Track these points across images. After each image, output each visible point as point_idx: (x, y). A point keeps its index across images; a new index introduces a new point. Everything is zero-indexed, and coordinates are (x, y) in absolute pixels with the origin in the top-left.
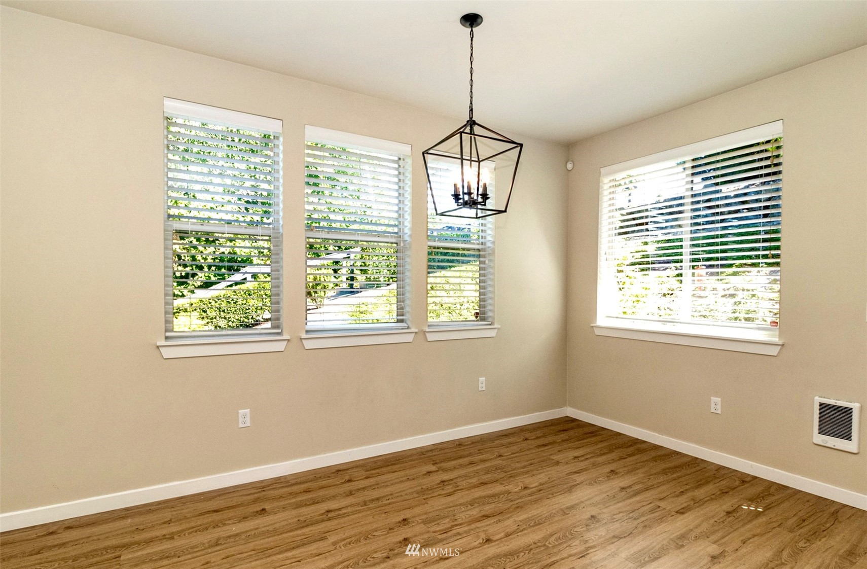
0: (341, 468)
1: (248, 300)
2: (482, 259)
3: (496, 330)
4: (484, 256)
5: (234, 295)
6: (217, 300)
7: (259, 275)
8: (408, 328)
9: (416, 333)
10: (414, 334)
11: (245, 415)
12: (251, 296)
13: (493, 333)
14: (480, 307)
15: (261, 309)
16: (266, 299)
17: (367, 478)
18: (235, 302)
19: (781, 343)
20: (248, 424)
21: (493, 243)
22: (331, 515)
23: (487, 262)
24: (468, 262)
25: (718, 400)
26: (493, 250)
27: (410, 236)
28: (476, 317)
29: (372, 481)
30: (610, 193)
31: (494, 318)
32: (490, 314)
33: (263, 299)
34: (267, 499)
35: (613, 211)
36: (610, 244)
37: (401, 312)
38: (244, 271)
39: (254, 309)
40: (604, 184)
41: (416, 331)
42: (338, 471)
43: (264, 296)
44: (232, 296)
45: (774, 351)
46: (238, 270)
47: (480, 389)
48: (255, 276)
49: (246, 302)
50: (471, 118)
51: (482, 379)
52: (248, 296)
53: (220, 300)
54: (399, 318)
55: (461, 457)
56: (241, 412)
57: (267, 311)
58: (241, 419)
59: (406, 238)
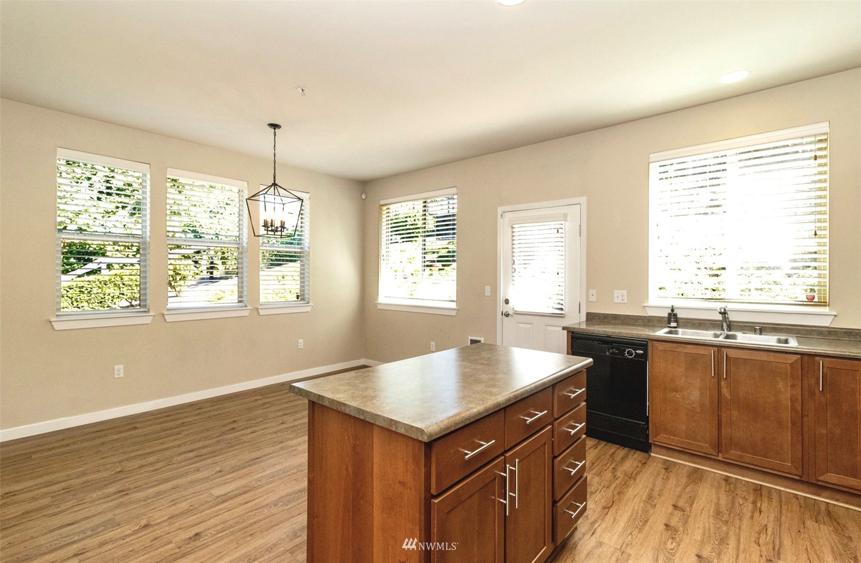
0: (193, 403)
1: (104, 288)
2: (301, 259)
3: (311, 307)
4: (303, 257)
5: (88, 284)
6: (69, 290)
7: (113, 265)
8: (246, 306)
9: (154, 316)
10: (152, 317)
11: (120, 370)
12: (107, 286)
13: (308, 309)
14: (301, 291)
15: (118, 297)
16: (123, 288)
17: (212, 406)
18: (89, 291)
19: (457, 308)
20: (122, 375)
21: (309, 248)
22: (184, 424)
23: (304, 261)
24: (295, 261)
25: (434, 343)
26: (309, 252)
27: (247, 243)
28: (298, 298)
29: (215, 407)
30: (387, 217)
31: (309, 299)
32: (307, 296)
33: (120, 288)
34: (137, 422)
35: (389, 228)
36: (388, 250)
37: (240, 296)
38: (99, 262)
39: (110, 298)
40: (383, 211)
41: (154, 314)
42: (191, 405)
43: (121, 285)
44: (86, 286)
45: (454, 313)
46: (91, 261)
47: (299, 348)
48: (109, 266)
49: (102, 291)
50: (275, 181)
51: (301, 341)
52: (104, 286)
53: (72, 290)
54: (240, 299)
55: (281, 391)
56: (116, 367)
57: (124, 300)
58: (116, 372)
59: (245, 244)
